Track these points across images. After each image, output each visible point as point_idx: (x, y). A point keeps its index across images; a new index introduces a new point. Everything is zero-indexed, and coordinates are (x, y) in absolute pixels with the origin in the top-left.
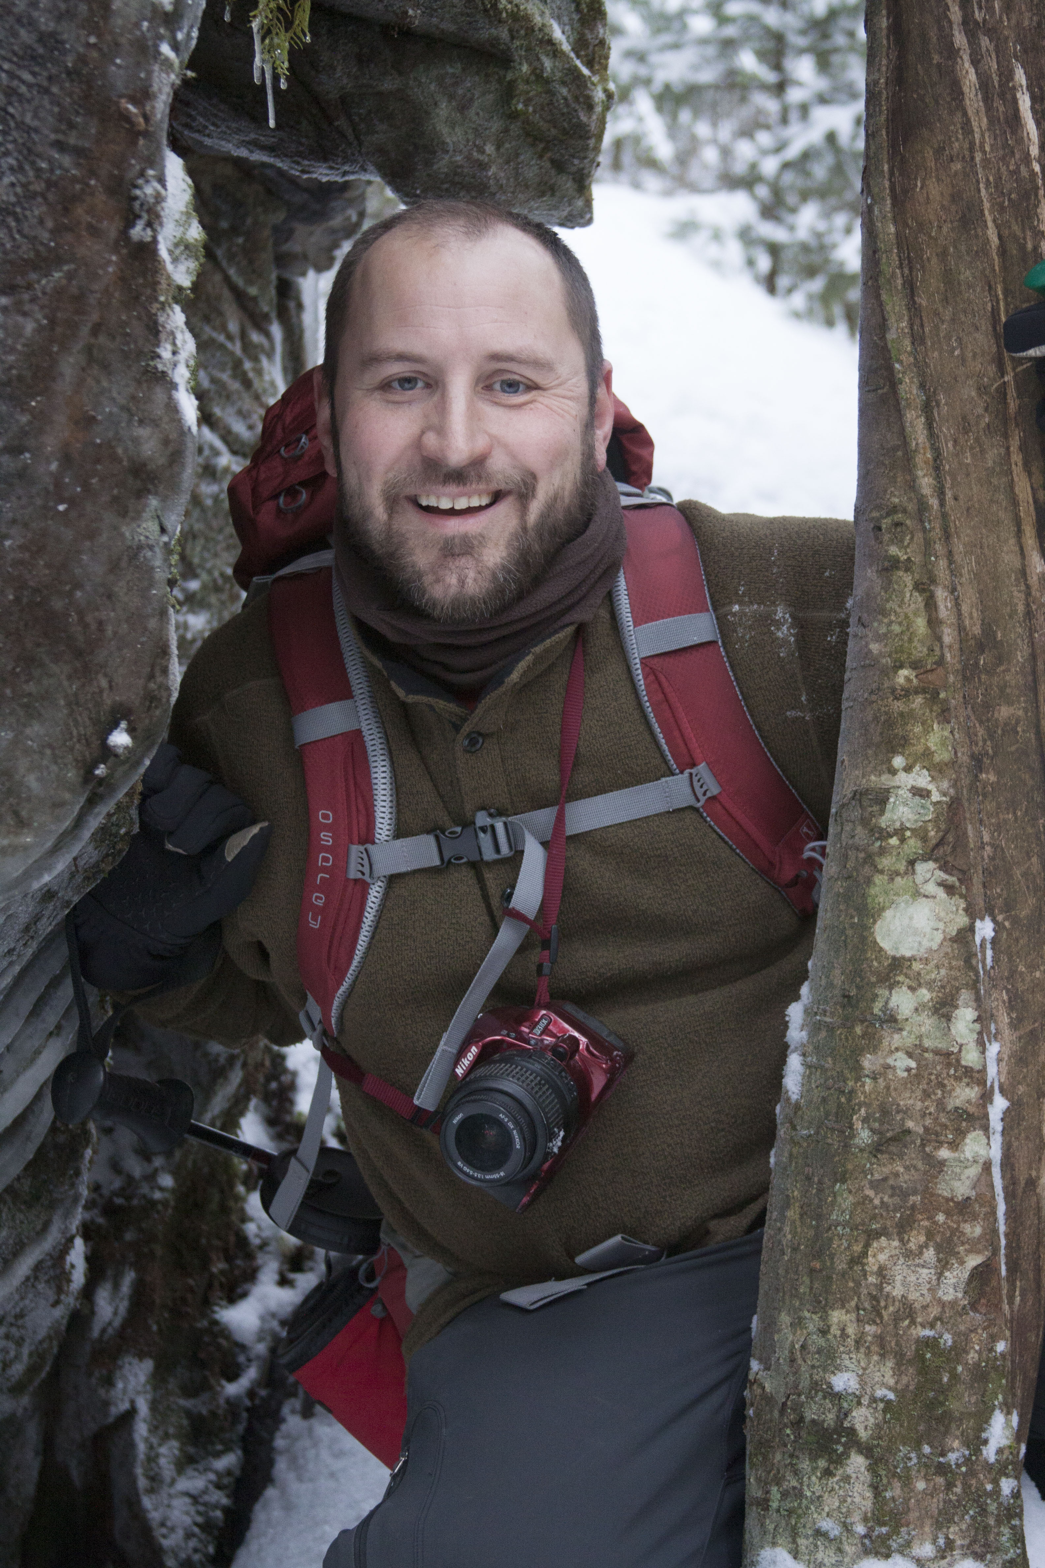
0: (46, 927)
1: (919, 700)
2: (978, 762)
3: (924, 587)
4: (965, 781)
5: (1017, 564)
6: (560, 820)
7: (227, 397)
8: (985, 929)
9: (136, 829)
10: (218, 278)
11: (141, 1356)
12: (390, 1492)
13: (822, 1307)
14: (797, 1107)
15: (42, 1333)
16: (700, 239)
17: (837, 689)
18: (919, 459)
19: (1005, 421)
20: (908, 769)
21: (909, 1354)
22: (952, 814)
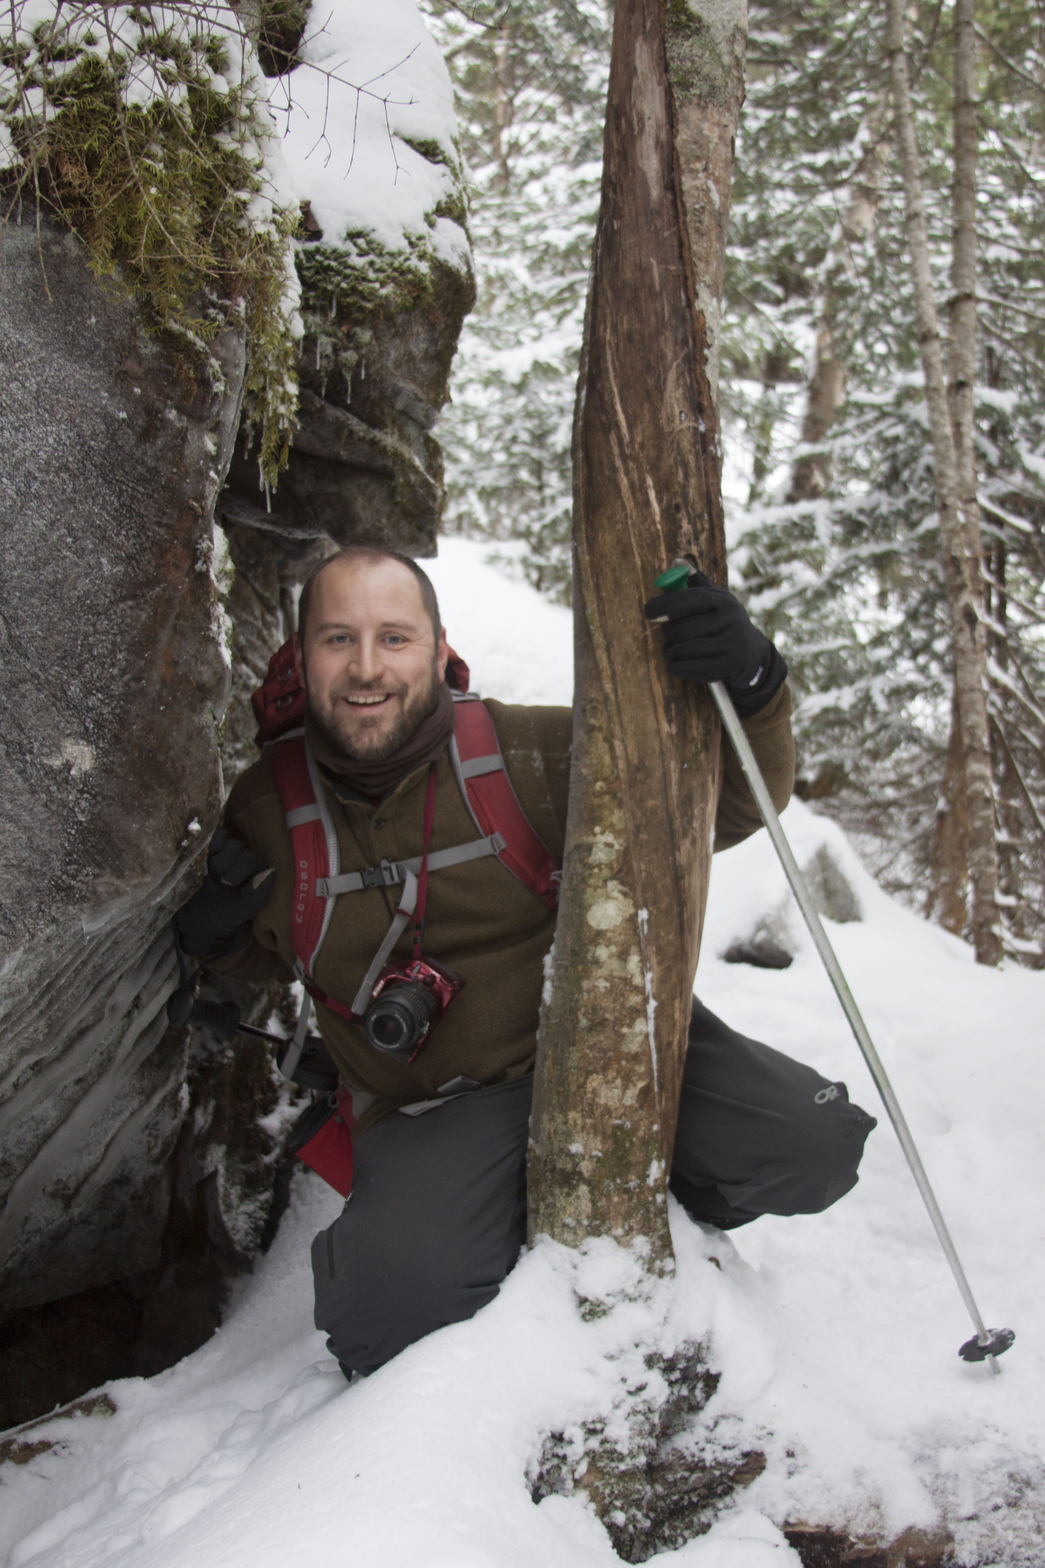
0: (160, 925)
1: (607, 798)
2: (638, 829)
3: (609, 740)
4: (632, 839)
5: (655, 727)
6: (424, 864)
7: (254, 648)
8: (643, 914)
9: (206, 873)
11: (219, 1143)
12: (345, 1211)
13: (564, 1111)
14: (550, 1008)
15: (168, 1133)
16: (501, 565)
17: (566, 792)
18: (604, 674)
19: (647, 655)
20: (602, 833)
21: (609, 1132)
22: (625, 856)
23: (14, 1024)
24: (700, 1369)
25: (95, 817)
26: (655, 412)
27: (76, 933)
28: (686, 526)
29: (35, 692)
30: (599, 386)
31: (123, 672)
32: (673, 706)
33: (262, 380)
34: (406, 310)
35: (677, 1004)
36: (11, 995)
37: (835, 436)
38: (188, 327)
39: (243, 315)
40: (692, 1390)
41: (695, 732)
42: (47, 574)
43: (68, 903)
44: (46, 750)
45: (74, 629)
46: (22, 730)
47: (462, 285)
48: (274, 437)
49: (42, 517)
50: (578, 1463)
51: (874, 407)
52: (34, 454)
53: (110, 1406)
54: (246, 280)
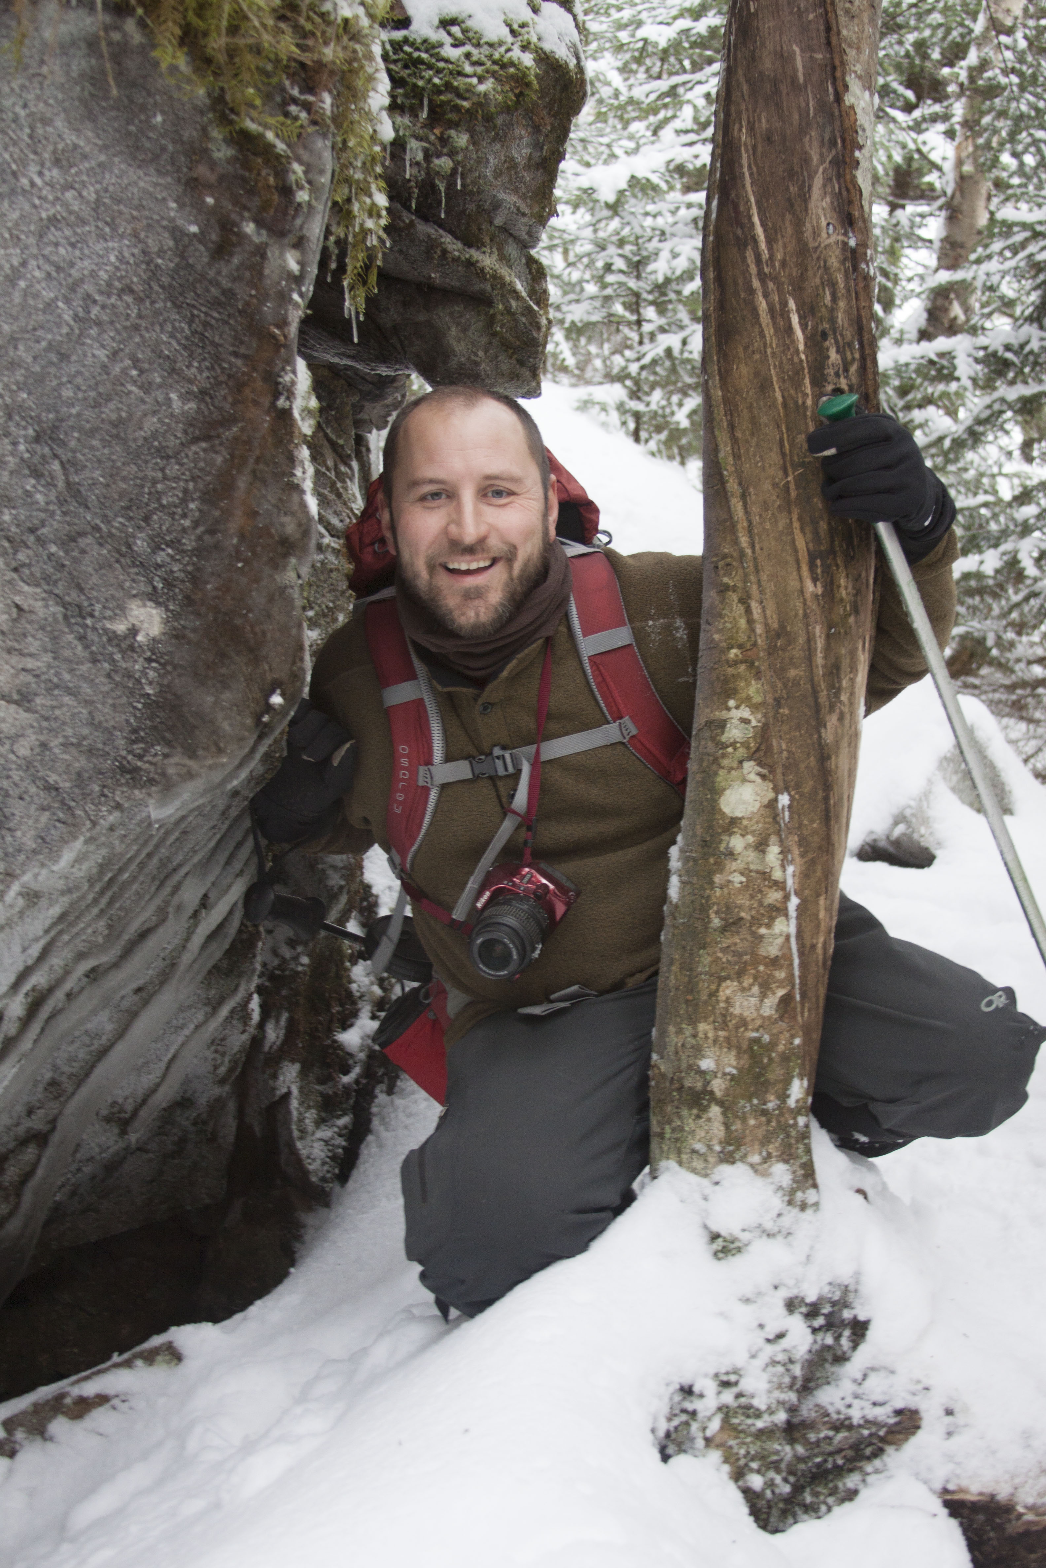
0: (234, 812)
1: (743, 667)
2: (778, 702)
3: (744, 601)
4: (771, 714)
5: (798, 586)
8: (784, 800)
9: (285, 754)
10: (321, 434)
11: (293, 1061)
13: (693, 1022)
14: (676, 906)
15: (235, 1050)
16: (595, 410)
18: (739, 527)
19: (789, 503)
20: (737, 707)
21: (745, 1047)
22: (764, 733)
23: (71, 924)
24: (847, 1314)
25: (164, 689)
26: (799, 224)
27: (142, 821)
28: (834, 356)
29: (96, 547)
30: (733, 195)
31: (196, 524)
32: (818, 562)
33: (346, 191)
34: (507, 109)
35: (822, 901)
36: (69, 891)
37: (978, 261)
38: (266, 126)
39: (328, 113)
40: (838, 1338)
41: (843, 593)
42: (109, 411)
43: (135, 787)
44: (109, 613)
45: (140, 475)
46: (81, 589)
47: (570, 80)
48: (361, 255)
49: (103, 347)
50: (709, 1419)
51: (1024, 226)
52: (93, 274)
53: (175, 1355)
54: (332, 73)
